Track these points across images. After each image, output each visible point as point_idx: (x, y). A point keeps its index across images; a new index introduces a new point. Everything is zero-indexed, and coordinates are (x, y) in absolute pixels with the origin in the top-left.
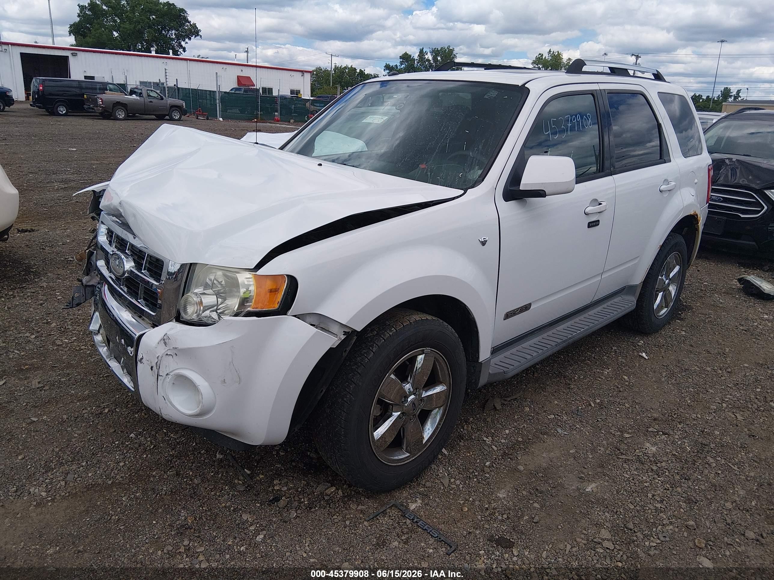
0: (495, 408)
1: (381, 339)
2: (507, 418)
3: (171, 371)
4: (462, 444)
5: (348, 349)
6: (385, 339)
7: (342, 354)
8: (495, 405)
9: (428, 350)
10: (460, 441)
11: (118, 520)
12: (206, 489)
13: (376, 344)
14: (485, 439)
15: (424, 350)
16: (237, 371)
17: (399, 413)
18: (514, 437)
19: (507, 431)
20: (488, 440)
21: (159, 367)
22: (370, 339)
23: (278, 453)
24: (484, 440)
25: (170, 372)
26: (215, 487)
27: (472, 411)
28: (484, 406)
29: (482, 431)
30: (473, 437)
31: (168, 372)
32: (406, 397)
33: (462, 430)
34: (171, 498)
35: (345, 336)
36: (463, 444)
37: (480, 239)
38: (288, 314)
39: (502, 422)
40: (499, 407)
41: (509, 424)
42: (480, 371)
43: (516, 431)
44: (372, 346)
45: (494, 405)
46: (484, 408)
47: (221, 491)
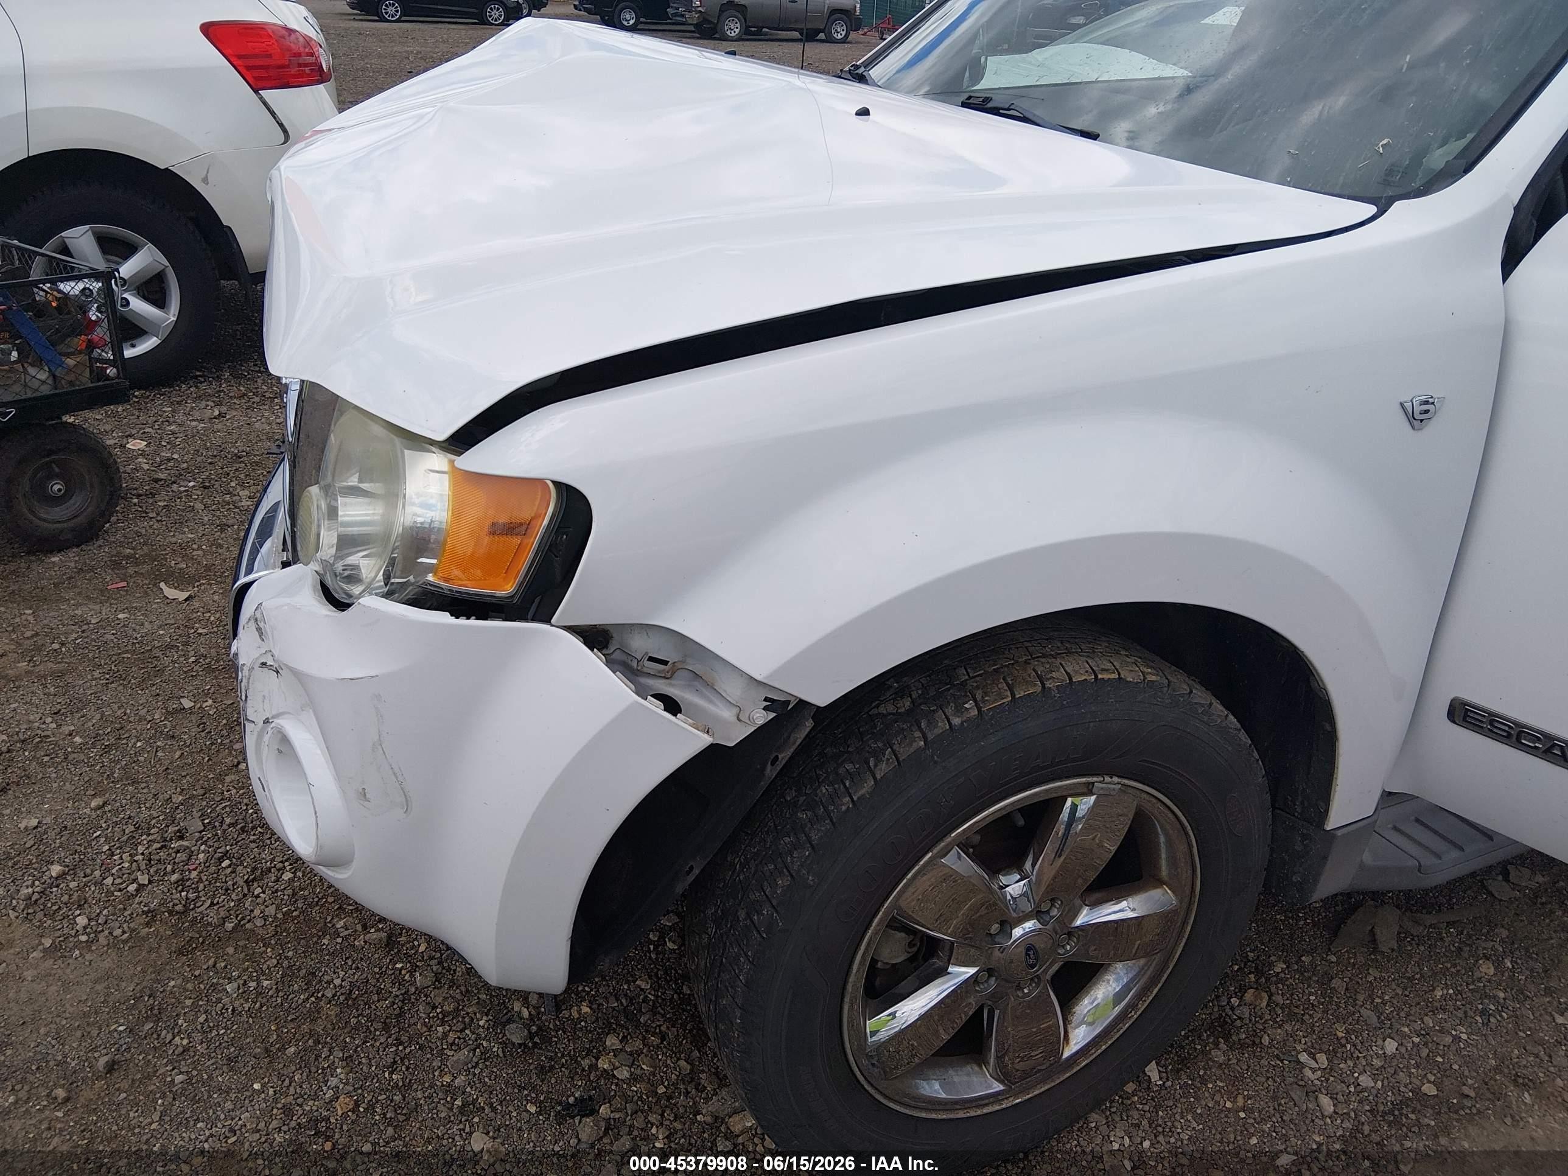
0: (1374, 941)
1: (917, 734)
2: (1405, 989)
3: (274, 713)
4: (1218, 1056)
5: (784, 756)
6: (930, 737)
7: (764, 769)
8: (1377, 931)
9: (1112, 783)
10: (1216, 1045)
11: (186, 1050)
12: (434, 1007)
13: (894, 751)
14: (1304, 1057)
15: (1093, 783)
16: (395, 774)
17: (972, 971)
18: (1410, 1075)
19: (1391, 1046)
20: (1313, 1066)
21: (246, 697)
22: (879, 726)
23: (661, 942)
24: (1299, 1062)
25: (273, 717)
26: (457, 1010)
27: (1291, 937)
28: (1339, 927)
29: (1303, 1022)
30: (1266, 1040)
31: (268, 715)
32: (1007, 925)
33: (1235, 1001)
34: (337, 1015)
35: (772, 715)
36: (1222, 1059)
37: (1408, 405)
38: (553, 621)
39: (1384, 1003)
40: (1387, 939)
41: (1408, 1015)
42: (1325, 858)
43: (1425, 1052)
44: (878, 755)
45: (1372, 932)
46: (1336, 935)
47: (462, 1031)
